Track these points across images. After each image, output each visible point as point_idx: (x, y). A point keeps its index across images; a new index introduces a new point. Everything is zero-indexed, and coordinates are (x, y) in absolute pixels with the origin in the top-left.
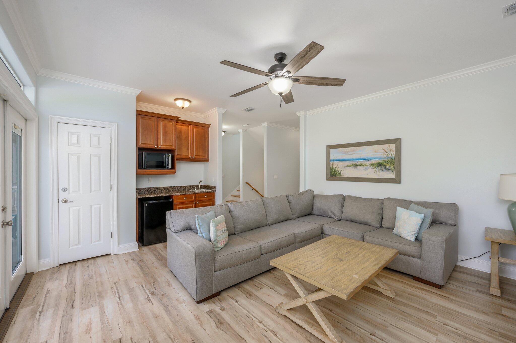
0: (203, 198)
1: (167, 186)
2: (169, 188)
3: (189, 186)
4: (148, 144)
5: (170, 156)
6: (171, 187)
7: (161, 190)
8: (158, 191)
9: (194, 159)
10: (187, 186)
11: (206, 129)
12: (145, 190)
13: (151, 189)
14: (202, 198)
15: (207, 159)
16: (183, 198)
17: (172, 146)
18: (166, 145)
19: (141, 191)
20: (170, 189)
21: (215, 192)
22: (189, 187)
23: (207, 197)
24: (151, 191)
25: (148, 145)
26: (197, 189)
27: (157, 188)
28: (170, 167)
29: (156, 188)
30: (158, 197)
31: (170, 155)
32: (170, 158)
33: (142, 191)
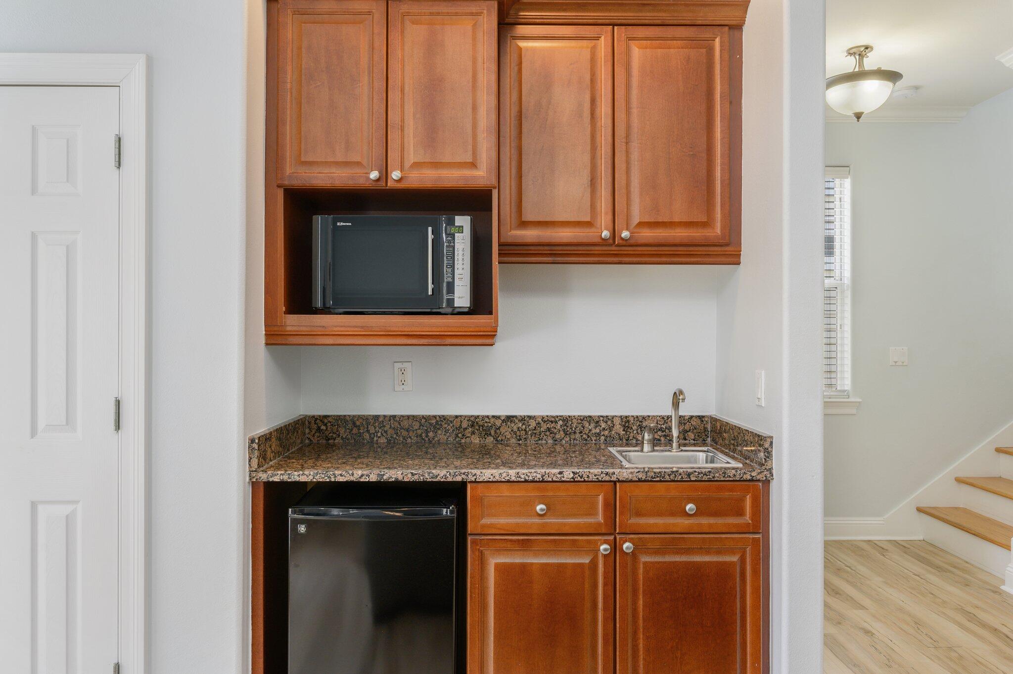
0: (672, 514)
1: (491, 413)
2: (498, 422)
3: (617, 421)
4: (337, 164)
5: (460, 229)
6: (509, 419)
7: (457, 436)
8: (441, 436)
9: (626, 243)
10: (606, 419)
11: (718, 40)
12: (372, 430)
13: (405, 424)
14: (660, 514)
15: (727, 245)
16: (527, 506)
17: (473, 165)
18: (436, 165)
19: (355, 431)
20: (502, 430)
21: (767, 482)
22: (618, 428)
23: (698, 513)
24: (404, 433)
25: (334, 170)
26: (655, 443)
27: (434, 421)
28: (462, 297)
29: (427, 418)
30: (369, 483)
31: (463, 221)
32: (462, 245)
33: (360, 435)
